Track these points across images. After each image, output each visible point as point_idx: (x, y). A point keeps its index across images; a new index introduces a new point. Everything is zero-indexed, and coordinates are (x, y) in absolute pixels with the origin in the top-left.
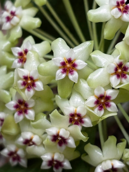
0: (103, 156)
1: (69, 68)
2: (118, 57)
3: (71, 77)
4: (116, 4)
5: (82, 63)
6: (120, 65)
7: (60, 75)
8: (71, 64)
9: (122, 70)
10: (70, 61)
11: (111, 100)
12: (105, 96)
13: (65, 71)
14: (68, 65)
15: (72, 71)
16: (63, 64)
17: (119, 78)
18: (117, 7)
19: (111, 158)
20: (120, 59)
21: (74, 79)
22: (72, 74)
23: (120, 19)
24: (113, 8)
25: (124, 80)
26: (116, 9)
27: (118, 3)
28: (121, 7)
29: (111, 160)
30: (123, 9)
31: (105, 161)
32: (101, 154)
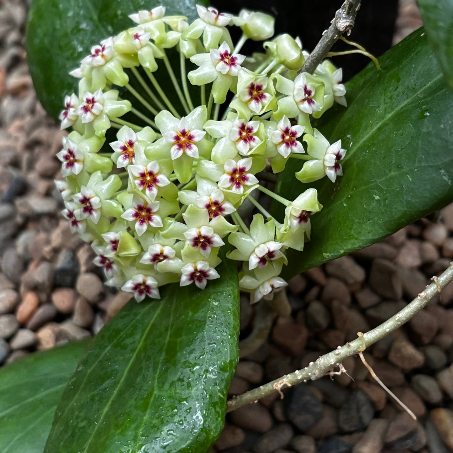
0: (255, 242)
1: (185, 142)
2: (237, 118)
3: (189, 152)
4: (220, 58)
5: (198, 132)
6: (243, 127)
7: (176, 153)
8: (186, 137)
9: (247, 133)
10: (184, 133)
11: (246, 172)
12: (238, 169)
13: (180, 146)
14: (183, 139)
15: (190, 145)
16: (177, 138)
17: (247, 143)
18: (223, 61)
19: (263, 241)
20: (239, 118)
21: (194, 154)
22: (190, 149)
23: (228, 75)
24: (218, 63)
25: (252, 143)
26: (222, 63)
27: (222, 56)
28: (227, 60)
29: (264, 243)
30: (229, 62)
31: (258, 246)
32: (251, 240)
